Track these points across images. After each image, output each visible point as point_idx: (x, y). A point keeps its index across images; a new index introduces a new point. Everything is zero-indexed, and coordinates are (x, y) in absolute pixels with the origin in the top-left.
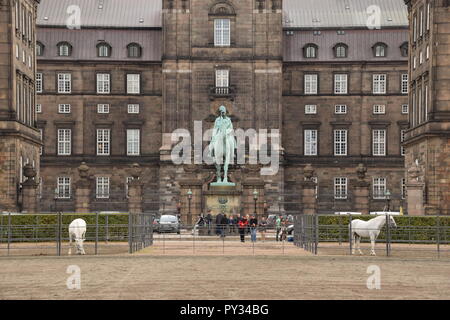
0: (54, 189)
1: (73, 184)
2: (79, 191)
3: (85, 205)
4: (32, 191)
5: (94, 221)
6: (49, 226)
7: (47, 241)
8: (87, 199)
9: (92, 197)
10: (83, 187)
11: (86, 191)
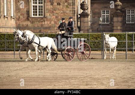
0: (99, 17)
1: (111, 14)
2: (115, 19)
3: (119, 28)
4: (86, 19)
5: (125, 38)
6: (96, 41)
7: (95, 50)
8: (120, 24)
9: (124, 22)
10: (117, 16)
11: (120, 19)
